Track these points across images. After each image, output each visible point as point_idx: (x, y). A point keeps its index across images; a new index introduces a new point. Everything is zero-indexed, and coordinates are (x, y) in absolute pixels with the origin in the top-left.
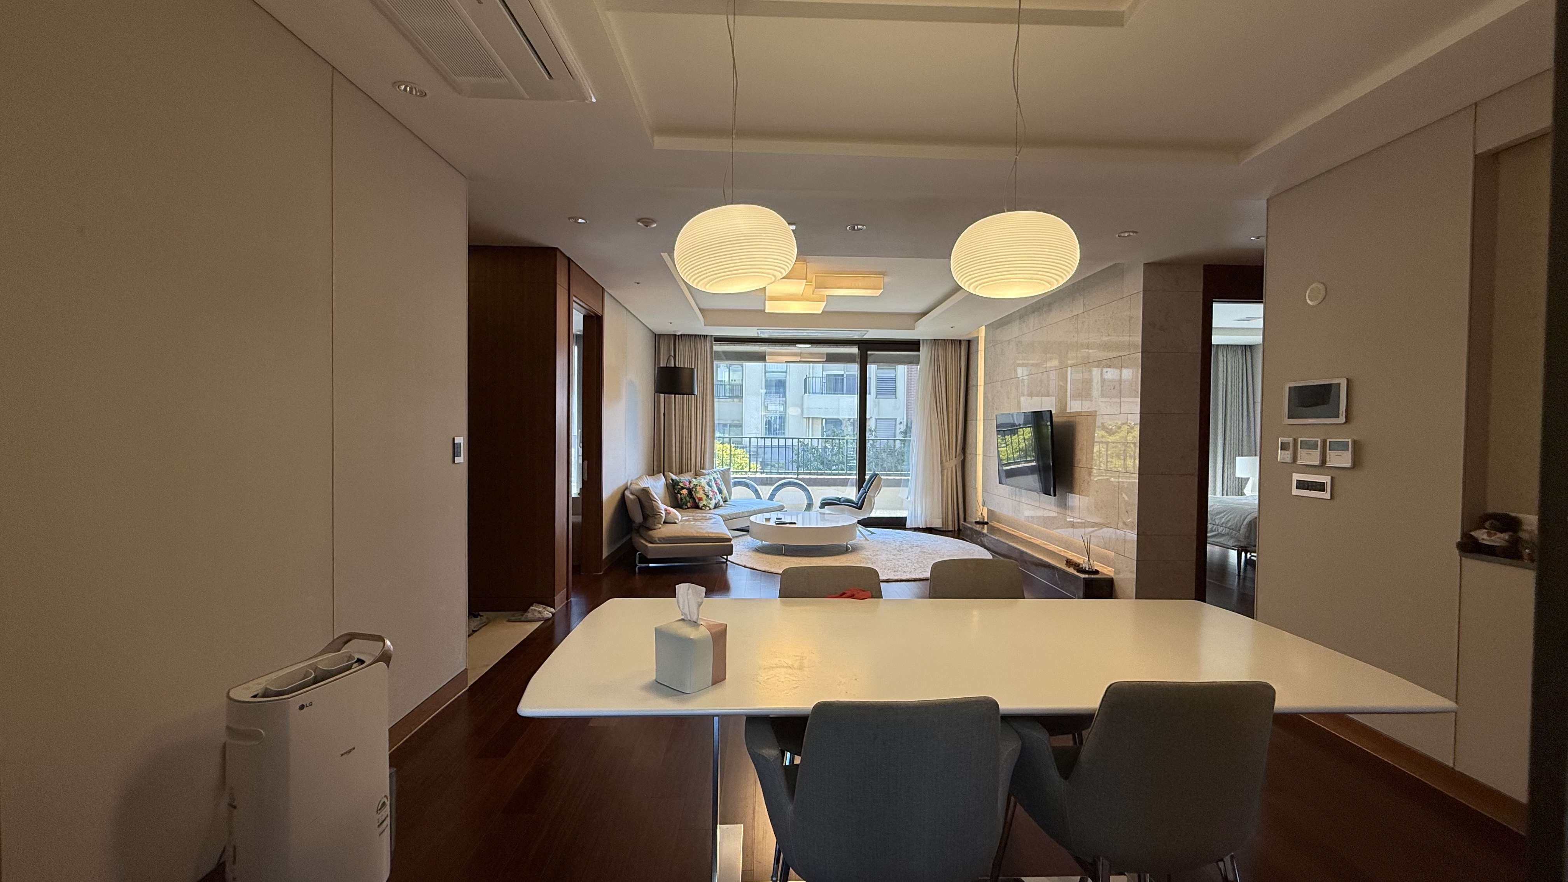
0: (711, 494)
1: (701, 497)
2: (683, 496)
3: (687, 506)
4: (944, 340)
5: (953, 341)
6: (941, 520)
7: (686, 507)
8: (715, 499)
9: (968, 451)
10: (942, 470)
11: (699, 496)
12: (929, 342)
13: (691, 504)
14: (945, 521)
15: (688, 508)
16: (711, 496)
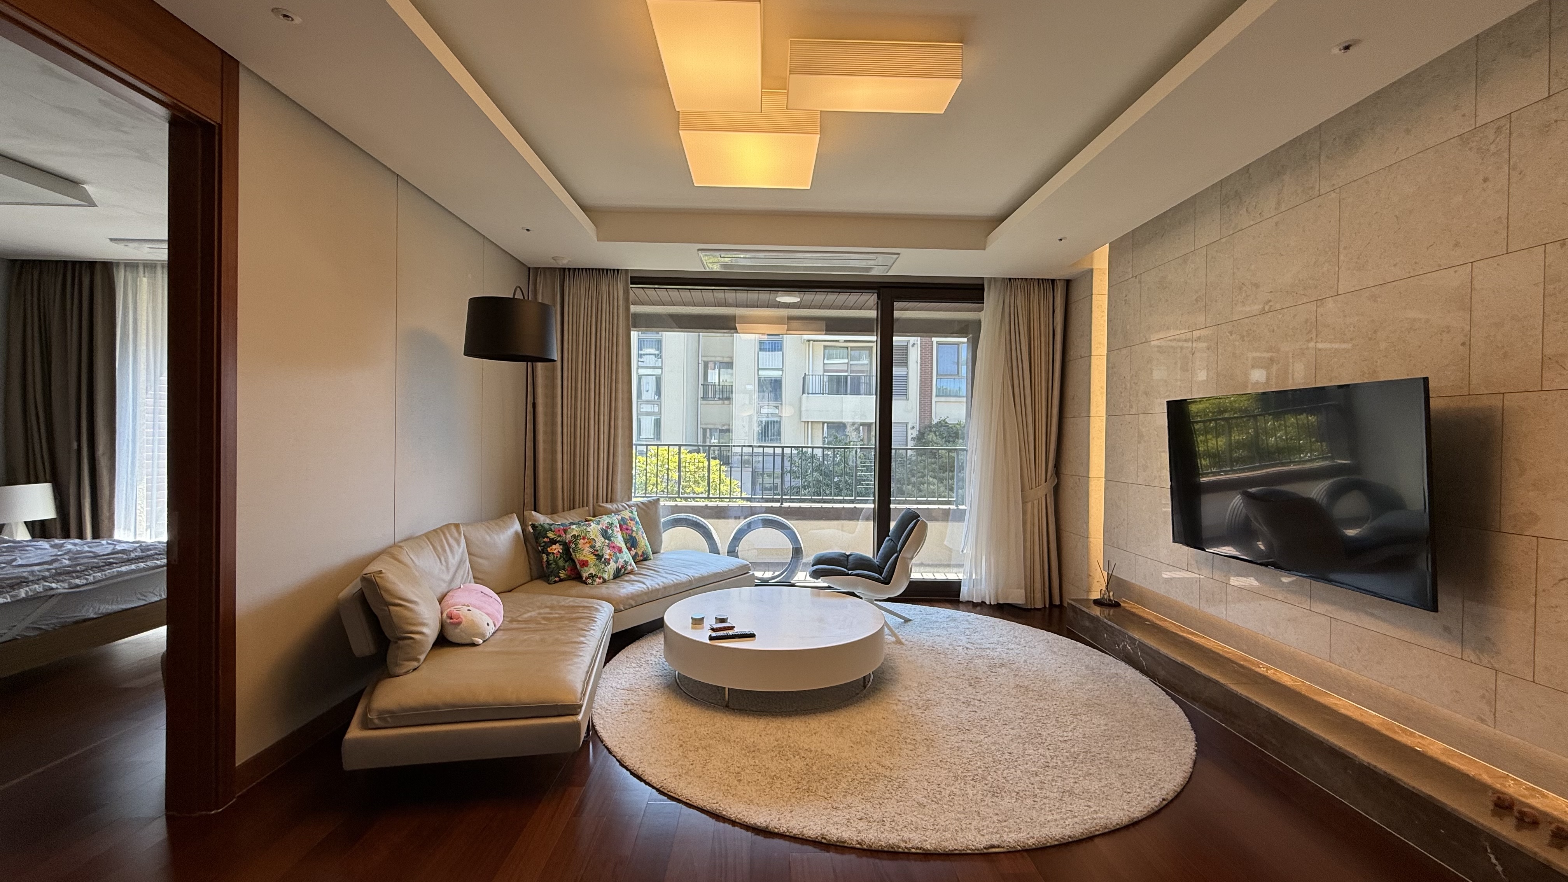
0: (607, 552)
1: (585, 559)
2: (551, 558)
3: (559, 577)
4: (1026, 279)
5: (1041, 281)
6: (1023, 591)
7: (557, 579)
8: (616, 562)
9: (1068, 470)
10: (1024, 503)
11: (582, 558)
12: (999, 284)
13: (568, 573)
14: (1029, 591)
15: (561, 580)
16: (608, 557)
